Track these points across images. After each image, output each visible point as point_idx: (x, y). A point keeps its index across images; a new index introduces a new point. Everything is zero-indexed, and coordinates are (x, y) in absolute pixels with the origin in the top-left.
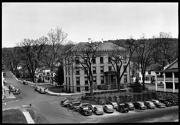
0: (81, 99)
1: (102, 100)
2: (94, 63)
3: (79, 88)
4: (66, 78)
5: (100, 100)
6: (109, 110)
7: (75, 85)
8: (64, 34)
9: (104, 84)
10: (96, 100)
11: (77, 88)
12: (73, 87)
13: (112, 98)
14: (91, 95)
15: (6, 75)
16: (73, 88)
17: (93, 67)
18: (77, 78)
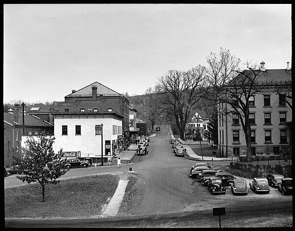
0: (229, 167)
1: (263, 171)
2: (267, 105)
3: (239, 148)
4: (220, 131)
5: (259, 170)
6: (258, 188)
7: (230, 144)
8: (235, 60)
9: (288, 143)
10: (253, 169)
11: (234, 149)
12: (227, 147)
13: (284, 169)
14: (248, 162)
15: (159, 130)
16: (227, 149)
17: (265, 113)
18: (234, 131)
